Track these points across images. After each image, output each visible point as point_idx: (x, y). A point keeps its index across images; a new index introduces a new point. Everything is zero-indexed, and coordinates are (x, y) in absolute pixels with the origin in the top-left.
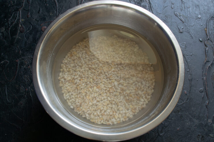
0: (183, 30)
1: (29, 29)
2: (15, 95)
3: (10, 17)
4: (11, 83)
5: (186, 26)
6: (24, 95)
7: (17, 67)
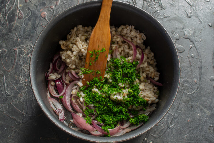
0: (191, 14)
1: (27, 15)
2: (14, 86)
3: (7, 3)
4: (10, 73)
5: (194, 10)
6: (24, 86)
7: (16, 56)
